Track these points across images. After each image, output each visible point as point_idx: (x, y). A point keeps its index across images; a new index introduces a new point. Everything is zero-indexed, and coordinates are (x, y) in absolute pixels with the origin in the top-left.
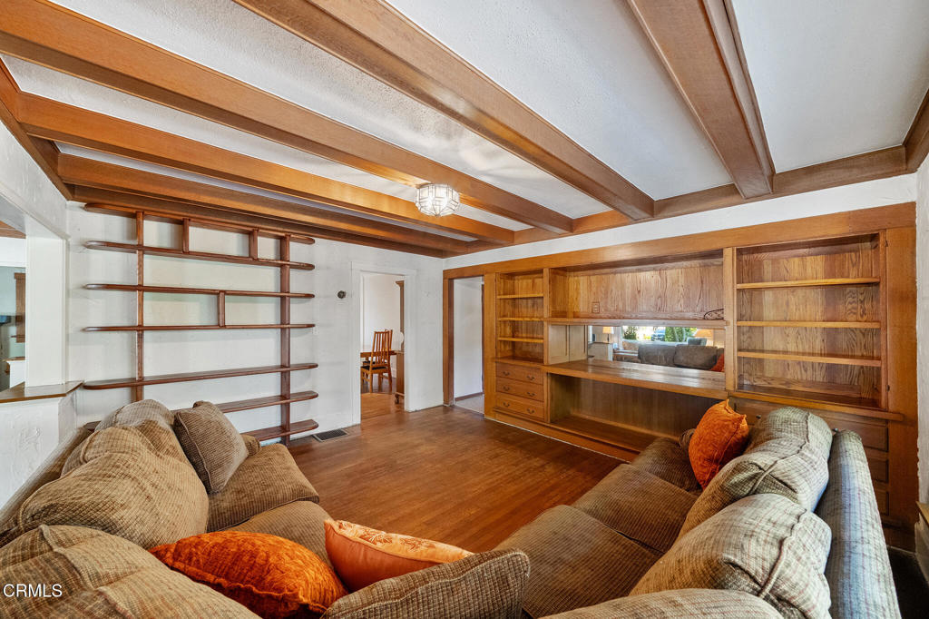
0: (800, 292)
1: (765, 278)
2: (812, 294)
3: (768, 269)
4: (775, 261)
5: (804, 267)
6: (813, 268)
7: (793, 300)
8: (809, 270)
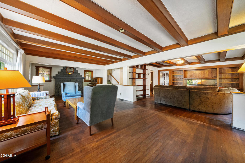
0: (227, 74)
1: (222, 72)
2: (229, 74)
3: (223, 71)
4: (224, 70)
5: (228, 71)
6: (230, 71)
7: (226, 75)
8: (229, 71)
